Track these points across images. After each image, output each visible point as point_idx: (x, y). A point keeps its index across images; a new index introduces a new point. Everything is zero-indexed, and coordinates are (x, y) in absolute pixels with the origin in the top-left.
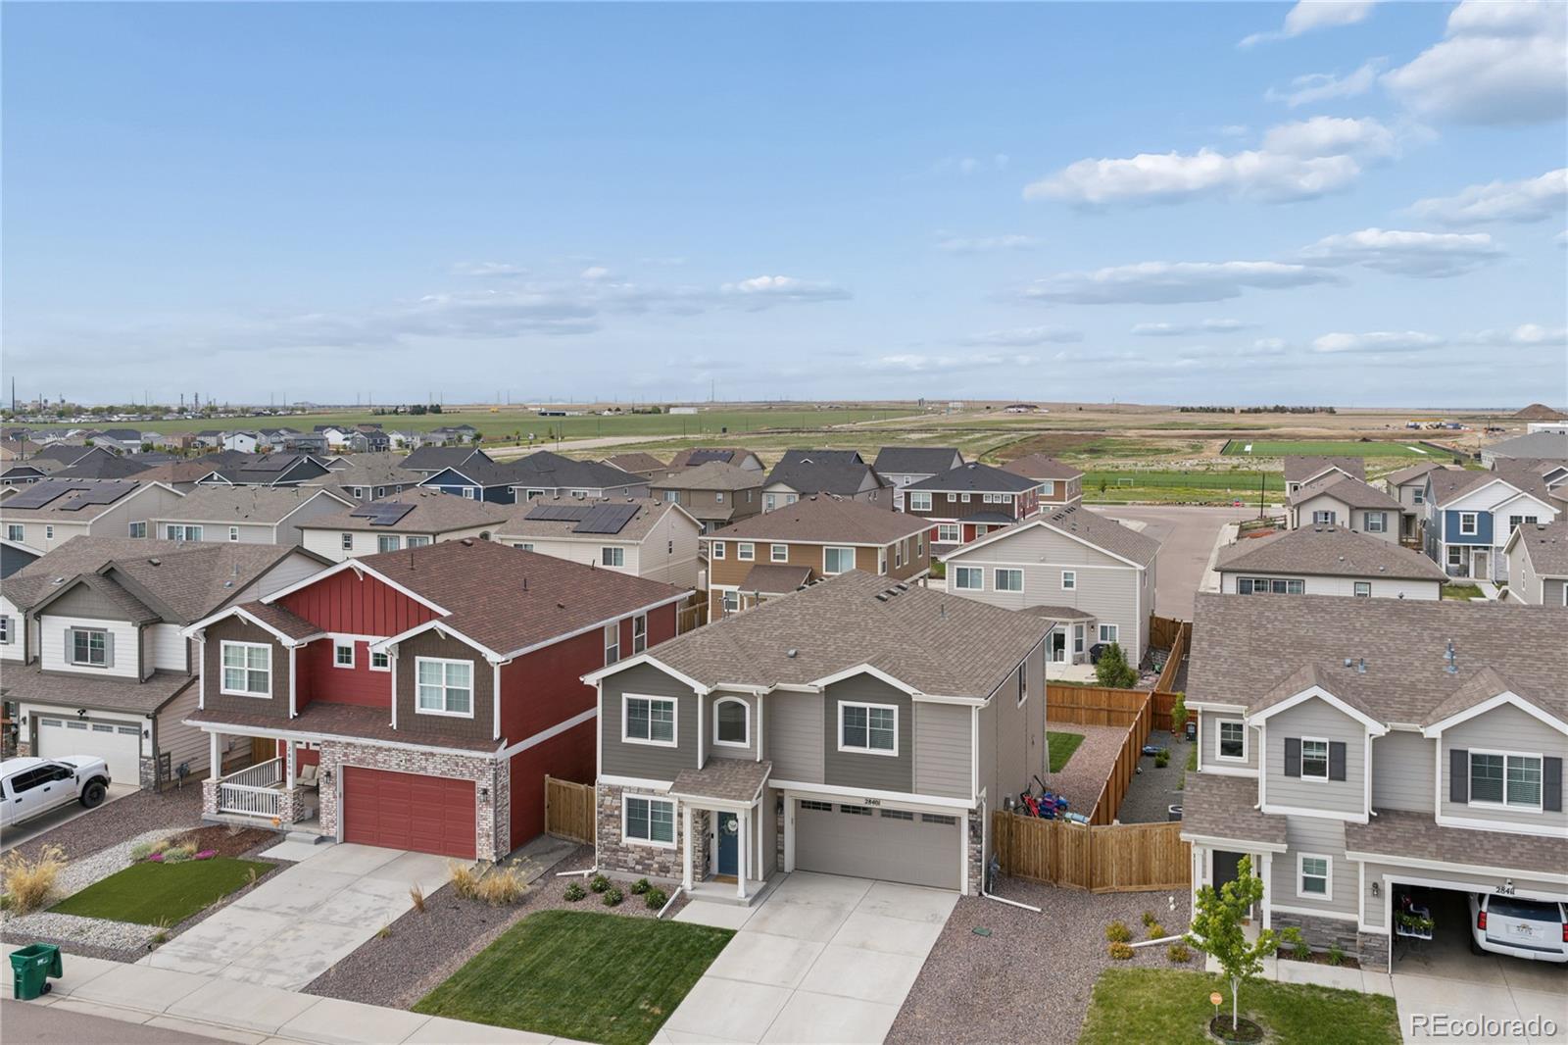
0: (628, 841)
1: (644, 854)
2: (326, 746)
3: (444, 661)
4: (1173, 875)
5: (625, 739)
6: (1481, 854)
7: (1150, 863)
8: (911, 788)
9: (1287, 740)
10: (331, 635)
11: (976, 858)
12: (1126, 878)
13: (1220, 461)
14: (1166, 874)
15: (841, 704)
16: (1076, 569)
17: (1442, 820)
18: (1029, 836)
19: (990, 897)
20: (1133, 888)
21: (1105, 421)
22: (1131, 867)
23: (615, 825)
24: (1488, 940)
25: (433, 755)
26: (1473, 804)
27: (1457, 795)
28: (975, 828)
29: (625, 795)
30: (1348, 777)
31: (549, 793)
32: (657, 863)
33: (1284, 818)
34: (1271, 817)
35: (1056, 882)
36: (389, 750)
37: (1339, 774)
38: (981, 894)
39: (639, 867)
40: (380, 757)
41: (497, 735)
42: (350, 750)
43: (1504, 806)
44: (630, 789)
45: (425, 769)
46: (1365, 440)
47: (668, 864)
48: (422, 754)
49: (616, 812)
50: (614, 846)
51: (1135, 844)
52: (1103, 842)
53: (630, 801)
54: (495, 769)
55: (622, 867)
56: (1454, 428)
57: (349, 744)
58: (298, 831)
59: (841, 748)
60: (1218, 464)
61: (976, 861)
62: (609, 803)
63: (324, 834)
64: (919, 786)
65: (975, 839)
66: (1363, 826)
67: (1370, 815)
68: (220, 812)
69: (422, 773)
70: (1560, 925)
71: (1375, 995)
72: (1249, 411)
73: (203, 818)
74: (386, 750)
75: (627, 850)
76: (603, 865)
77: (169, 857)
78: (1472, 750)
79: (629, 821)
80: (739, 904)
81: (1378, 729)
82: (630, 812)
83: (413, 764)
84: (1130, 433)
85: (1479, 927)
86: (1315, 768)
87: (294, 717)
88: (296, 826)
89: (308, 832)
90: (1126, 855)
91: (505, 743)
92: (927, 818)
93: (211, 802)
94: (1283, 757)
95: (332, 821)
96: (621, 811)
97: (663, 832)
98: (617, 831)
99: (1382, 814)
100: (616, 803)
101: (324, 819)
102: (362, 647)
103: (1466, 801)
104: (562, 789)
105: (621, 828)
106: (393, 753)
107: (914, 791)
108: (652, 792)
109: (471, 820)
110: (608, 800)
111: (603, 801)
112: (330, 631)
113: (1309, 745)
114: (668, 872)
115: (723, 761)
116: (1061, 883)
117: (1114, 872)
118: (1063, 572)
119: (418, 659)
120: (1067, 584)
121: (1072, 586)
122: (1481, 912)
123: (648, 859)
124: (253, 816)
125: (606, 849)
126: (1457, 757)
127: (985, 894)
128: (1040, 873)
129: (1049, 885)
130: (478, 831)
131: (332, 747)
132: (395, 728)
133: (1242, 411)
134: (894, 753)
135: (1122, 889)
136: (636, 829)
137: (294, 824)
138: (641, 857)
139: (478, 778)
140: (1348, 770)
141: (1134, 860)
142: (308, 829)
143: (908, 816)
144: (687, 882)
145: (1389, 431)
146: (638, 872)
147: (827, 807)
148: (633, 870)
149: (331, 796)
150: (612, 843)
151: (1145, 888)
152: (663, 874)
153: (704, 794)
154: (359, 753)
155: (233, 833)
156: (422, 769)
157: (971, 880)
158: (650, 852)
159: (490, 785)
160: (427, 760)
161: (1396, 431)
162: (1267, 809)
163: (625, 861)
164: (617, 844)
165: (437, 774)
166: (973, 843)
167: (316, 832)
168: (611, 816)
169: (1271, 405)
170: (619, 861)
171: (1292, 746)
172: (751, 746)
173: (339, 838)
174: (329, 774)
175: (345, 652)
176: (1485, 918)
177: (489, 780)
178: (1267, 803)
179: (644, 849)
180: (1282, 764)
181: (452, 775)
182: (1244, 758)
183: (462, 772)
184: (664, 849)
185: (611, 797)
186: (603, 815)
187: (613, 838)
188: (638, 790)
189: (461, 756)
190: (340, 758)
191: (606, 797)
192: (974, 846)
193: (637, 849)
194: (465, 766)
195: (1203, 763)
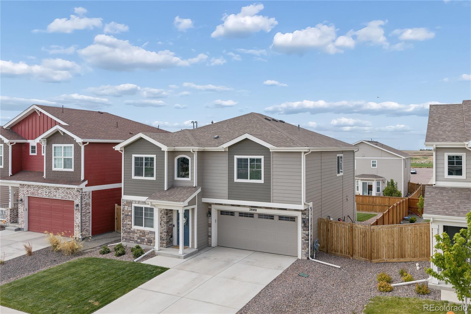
0: (135, 228)
1: (141, 234)
2: (21, 188)
3: (63, 145)
4: (418, 253)
5: (133, 177)
7: (405, 246)
8: (270, 199)
10: (29, 141)
11: (306, 238)
12: (391, 254)
14: (414, 252)
15: (236, 157)
16: (377, 159)
18: (338, 232)
19: (313, 260)
20: (395, 260)
22: (394, 248)
23: (129, 220)
25: (58, 188)
28: (305, 222)
29: (133, 205)
31: (117, 213)
32: (147, 238)
35: (352, 256)
38: (308, 258)
39: (139, 241)
40: (40, 191)
41: (82, 178)
42: (29, 189)
44: (135, 202)
45: (56, 196)
47: (151, 239)
48: (55, 189)
49: (130, 214)
50: (129, 230)
51: (396, 236)
52: (378, 234)
53: (135, 208)
54: (81, 194)
55: (132, 241)
57: (29, 186)
58: (11, 226)
59: (236, 180)
61: (305, 240)
62: (127, 209)
63: (19, 227)
64: (274, 198)
65: (305, 228)
69: (54, 198)
74: (41, 188)
75: (134, 232)
76: (124, 239)
79: (135, 218)
80: (179, 257)
82: (136, 213)
83: (51, 194)
87: (10, 175)
89: (14, 226)
90: (390, 241)
91: (86, 182)
92: (281, 218)
95: (23, 221)
96: (132, 213)
97: (149, 223)
98: (130, 223)
100: (129, 209)
101: (20, 220)
102: (40, 146)
105: (132, 221)
106: (44, 188)
107: (271, 201)
108: (145, 203)
109: (72, 220)
111: (124, 208)
112: (28, 140)
114: (151, 243)
115: (178, 187)
116: (354, 257)
117: (384, 251)
118: (372, 161)
119: (53, 145)
120: (373, 165)
121: (375, 166)
123: (143, 236)
125: (125, 232)
127: (311, 258)
128: (343, 251)
129: (348, 258)
130: (75, 224)
131: (23, 188)
132: (45, 178)
134: (262, 181)
135: (389, 260)
136: (138, 222)
137: (11, 223)
139: (75, 199)
141: (395, 244)
143: (271, 217)
144: (157, 247)
147: (232, 213)
148: (136, 242)
149: (22, 210)
151: (402, 260)
152: (149, 244)
153: (163, 200)
154: (32, 190)
156: (54, 196)
157: (303, 251)
158: (144, 233)
159: (79, 202)
160: (56, 192)
163: (133, 238)
164: (130, 229)
165: (60, 198)
166: (304, 230)
167: (17, 226)
168: (128, 215)
170: (131, 237)
172: (191, 179)
173: (26, 228)
174: (22, 200)
175: (33, 148)
177: (79, 200)
179: (141, 231)
181: (65, 198)
182: (464, 176)
183: (69, 196)
184: (150, 231)
185: (128, 206)
186: (124, 215)
187: (128, 227)
188: (139, 202)
189: (69, 189)
190: (25, 192)
191: (126, 206)
192: (305, 232)
193: (138, 232)
194: (70, 194)
195: (436, 181)
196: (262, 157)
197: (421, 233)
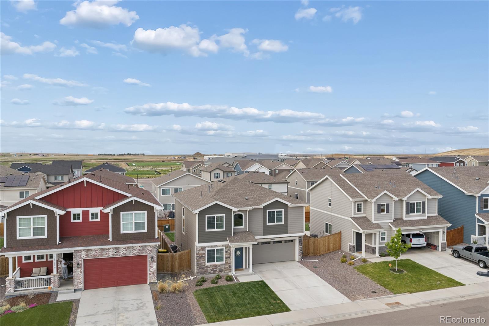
0: (207, 264)
1: (214, 267)
2: (76, 253)
3: (134, 212)
5: (207, 230)
6: (416, 224)
7: (330, 245)
8: (287, 232)
9: (378, 204)
10: (69, 210)
11: (300, 250)
12: (325, 250)
13: (129, 168)
14: (334, 247)
15: (268, 211)
17: (405, 219)
19: (304, 260)
20: (326, 252)
21: (77, 158)
22: (326, 247)
23: (203, 260)
24: (413, 245)
25: (129, 248)
26: (410, 214)
27: (408, 213)
28: (300, 241)
29: (206, 249)
30: (390, 212)
32: (218, 269)
33: (378, 224)
34: (376, 224)
36: (109, 249)
37: (388, 212)
38: (302, 260)
39: (212, 272)
40: (104, 253)
41: (156, 236)
42: (89, 252)
43: (416, 214)
44: (209, 247)
45: (125, 254)
46: (163, 162)
48: (124, 249)
49: (204, 255)
50: (203, 267)
51: (327, 241)
52: (320, 242)
53: (208, 250)
54: (156, 249)
55: (206, 273)
56: (184, 158)
57: (88, 250)
58: (61, 290)
59: (268, 224)
60: (129, 169)
62: (201, 253)
63: (76, 288)
64: (290, 231)
65: (300, 245)
66: (393, 223)
67: (394, 220)
68: (15, 291)
69: (124, 256)
70: (424, 238)
71: (406, 259)
72: (120, 155)
73: (6, 295)
74: (107, 250)
75: (207, 267)
76: (199, 274)
77: (17, 309)
78: (410, 202)
79: (208, 257)
80: (252, 274)
81: (396, 199)
82: (208, 254)
83: (120, 253)
84: (92, 161)
85: (410, 242)
86: (383, 211)
87: (59, 243)
88: (59, 288)
89: (67, 289)
90: (324, 244)
92: (286, 241)
93: (11, 287)
94: (377, 209)
95: (80, 282)
96: (205, 255)
97: (220, 259)
98: (204, 262)
99: (395, 220)
100: (203, 252)
101: (75, 282)
102: (86, 213)
103: (409, 214)
104: (160, 256)
105: (205, 260)
106: (111, 250)
107: (288, 233)
108: (216, 246)
109: (145, 270)
110: (201, 252)
111: (199, 252)
112: (69, 208)
113: (382, 205)
114: (222, 271)
115: (237, 233)
117: (322, 249)
119: (122, 213)
122: (410, 239)
123: (215, 268)
124: (33, 289)
125: (200, 268)
126: (408, 204)
130: (148, 272)
131: (80, 253)
132: (111, 240)
133: (117, 155)
134: (283, 223)
135: (324, 253)
136: (211, 259)
138: (213, 268)
139: (149, 253)
140: (390, 210)
141: (327, 245)
142: (67, 288)
143: (280, 242)
144: (233, 272)
145: (168, 159)
146: (212, 273)
148: (210, 273)
149: (79, 273)
150: (202, 266)
151: (329, 252)
152: (220, 272)
154: (93, 253)
155: (32, 297)
156: (124, 254)
157: (299, 256)
158: (216, 266)
159: (154, 255)
160: (126, 250)
161: (170, 159)
162: (374, 222)
163: (207, 271)
165: (131, 255)
166: (300, 246)
167: (71, 288)
168: (202, 257)
169: (126, 153)
170: (205, 271)
171: (379, 206)
172: (245, 227)
173: (82, 288)
174: (78, 264)
175: (76, 216)
176: (412, 240)
177: (154, 253)
178: (374, 221)
179: (214, 265)
180: (377, 211)
181: (138, 254)
182: (362, 212)
183: (142, 252)
184: (221, 264)
185: (202, 251)
186: (199, 257)
187: (203, 264)
188: (212, 246)
189: (142, 246)
190: (84, 256)
191: (200, 251)
192: (300, 247)
193: (212, 266)
194: (143, 249)
195: (354, 215)
196: (283, 210)
197: (336, 238)
